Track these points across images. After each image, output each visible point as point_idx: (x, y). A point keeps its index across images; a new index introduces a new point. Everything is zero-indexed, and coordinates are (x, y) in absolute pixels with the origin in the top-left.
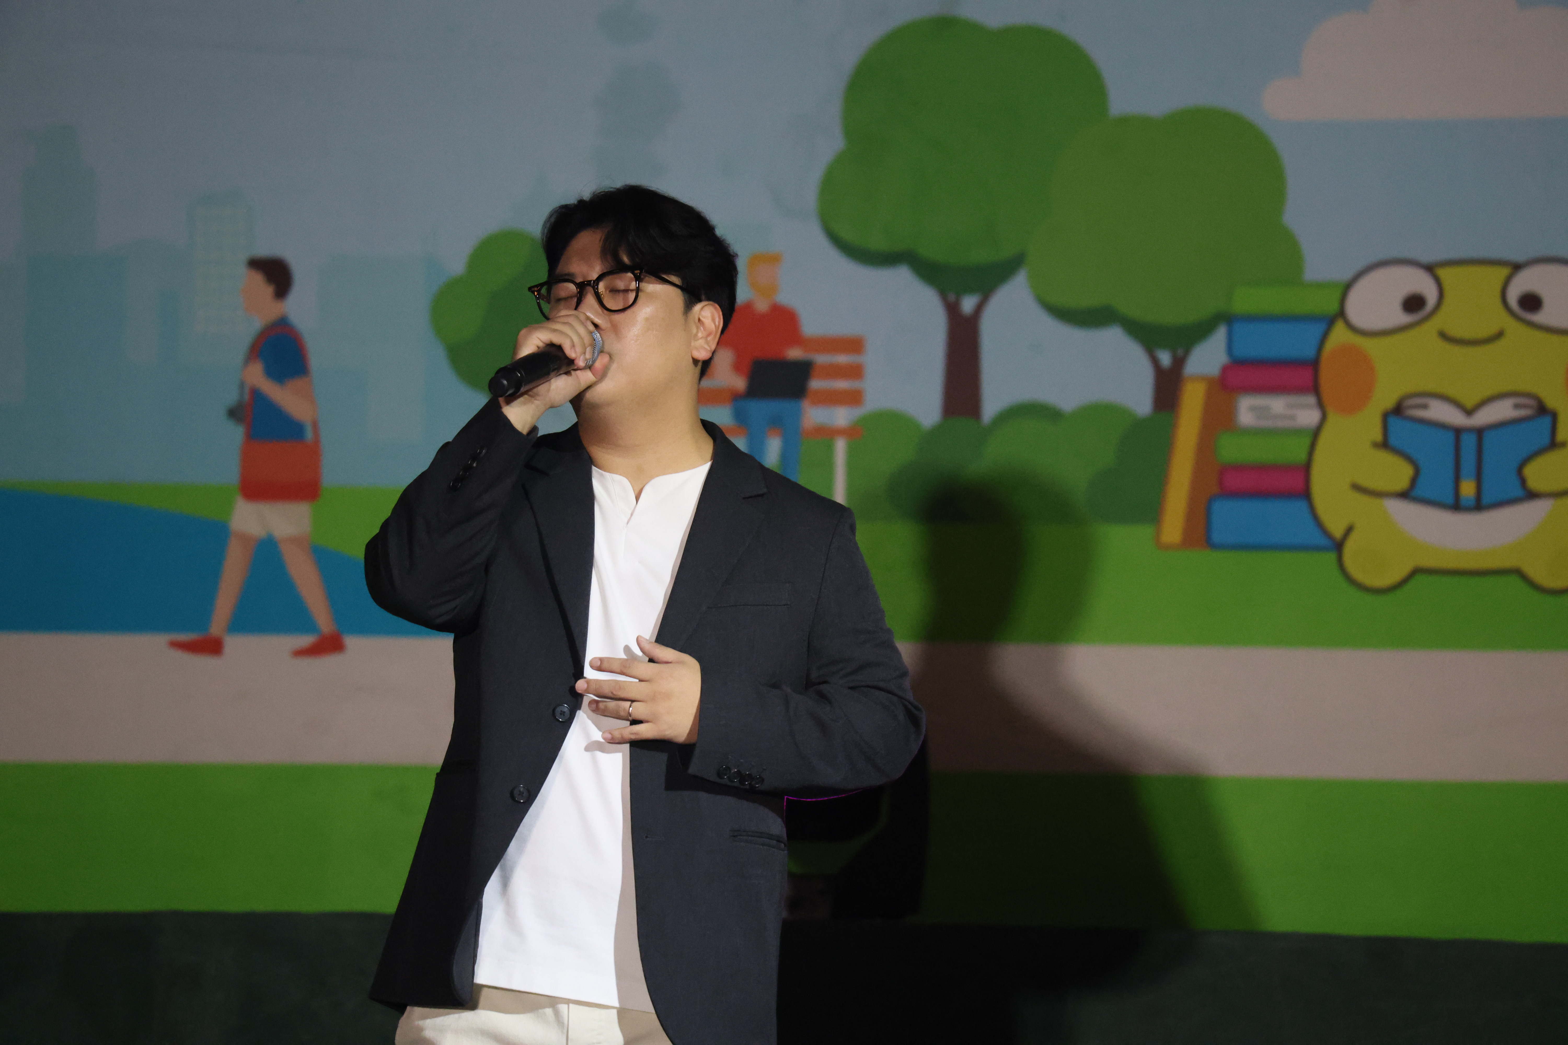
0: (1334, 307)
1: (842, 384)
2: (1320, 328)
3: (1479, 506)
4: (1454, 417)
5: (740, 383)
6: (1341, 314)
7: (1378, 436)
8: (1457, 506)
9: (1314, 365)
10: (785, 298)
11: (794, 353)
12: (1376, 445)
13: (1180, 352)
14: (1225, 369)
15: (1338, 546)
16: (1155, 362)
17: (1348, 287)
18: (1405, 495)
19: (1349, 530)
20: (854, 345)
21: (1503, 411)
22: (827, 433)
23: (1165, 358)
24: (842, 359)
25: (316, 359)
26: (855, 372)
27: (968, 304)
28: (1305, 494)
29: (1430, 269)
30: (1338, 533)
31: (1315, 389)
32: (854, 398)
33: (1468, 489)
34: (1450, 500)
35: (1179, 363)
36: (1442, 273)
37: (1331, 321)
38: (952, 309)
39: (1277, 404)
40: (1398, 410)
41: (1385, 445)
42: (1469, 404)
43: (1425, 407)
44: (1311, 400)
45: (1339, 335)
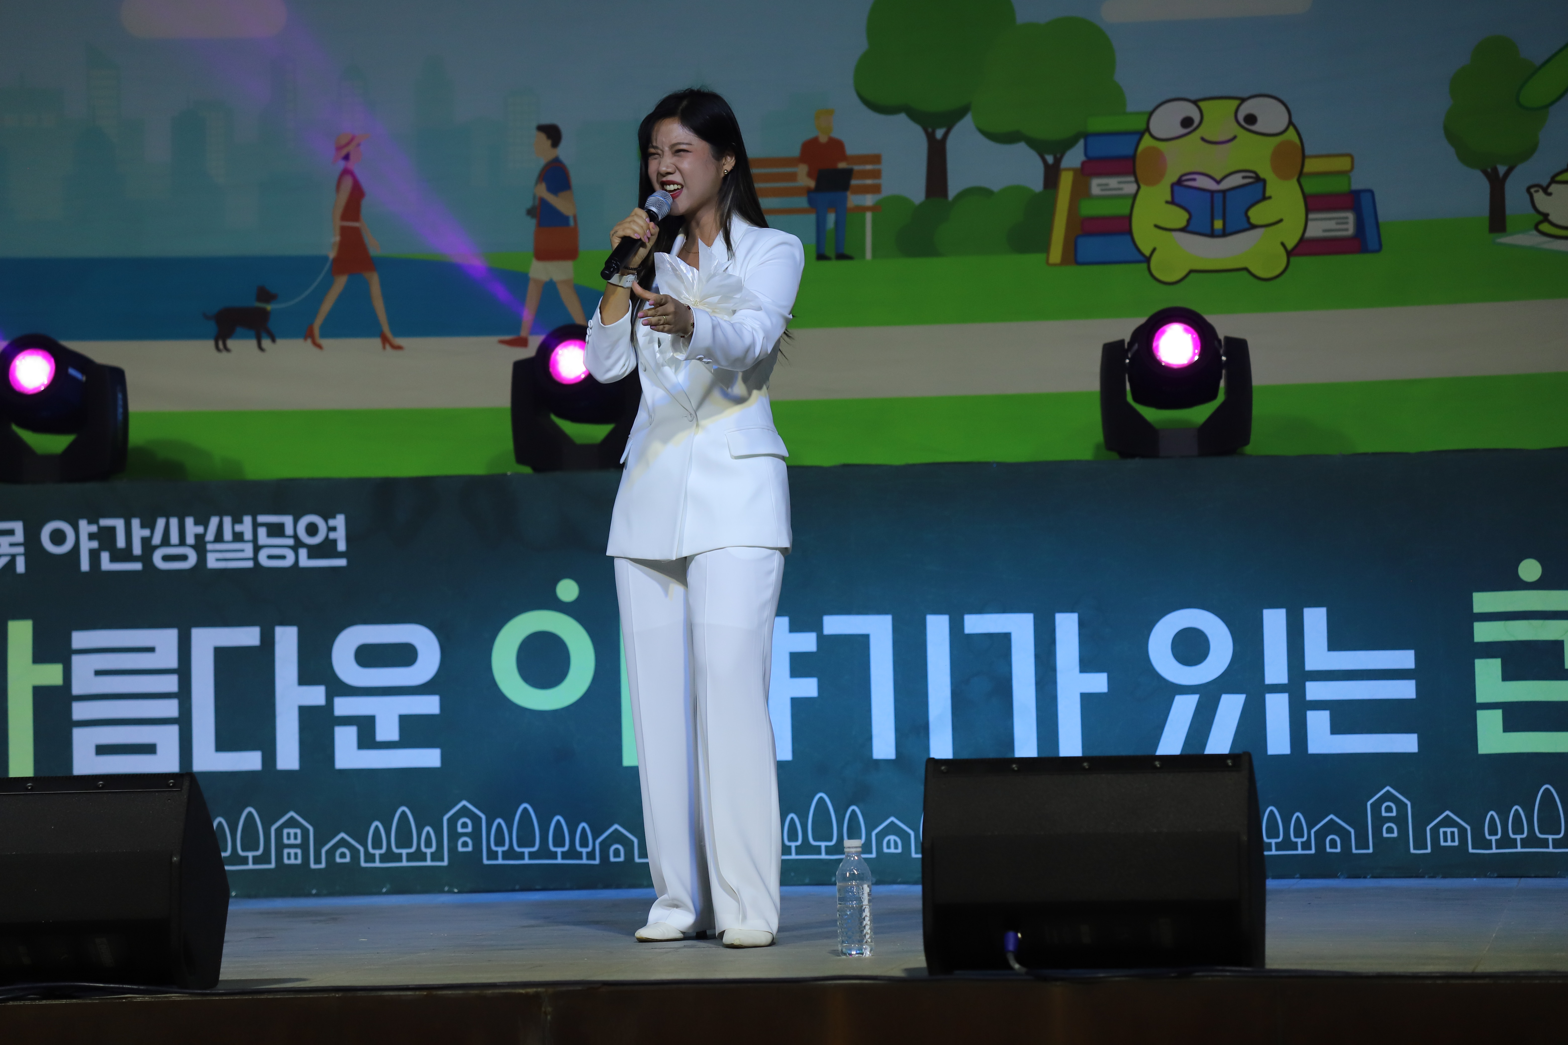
0: (1142, 126)
1: (869, 182)
2: (1137, 137)
3: (1224, 234)
4: (1211, 185)
5: (812, 184)
6: (1147, 129)
7: (1169, 198)
8: (1212, 234)
9: (1133, 158)
10: (836, 135)
11: (842, 165)
12: (1167, 202)
13: (1058, 156)
14: (1083, 163)
15: (1147, 260)
16: (1045, 161)
17: (1151, 114)
18: (1183, 230)
19: (1154, 250)
20: (876, 159)
21: (1236, 180)
22: (863, 209)
23: (1050, 159)
24: (869, 167)
25: (575, 180)
26: (877, 174)
27: (939, 133)
28: (1130, 232)
29: (1195, 102)
30: (1147, 253)
31: (1134, 173)
32: (876, 189)
33: (1218, 224)
34: (1208, 231)
35: (1058, 161)
36: (1201, 104)
37: (1141, 134)
38: (931, 137)
39: (1113, 182)
40: (1179, 183)
41: (1172, 202)
42: (1218, 178)
43: (1194, 180)
44: (1132, 179)
45: (1147, 141)
